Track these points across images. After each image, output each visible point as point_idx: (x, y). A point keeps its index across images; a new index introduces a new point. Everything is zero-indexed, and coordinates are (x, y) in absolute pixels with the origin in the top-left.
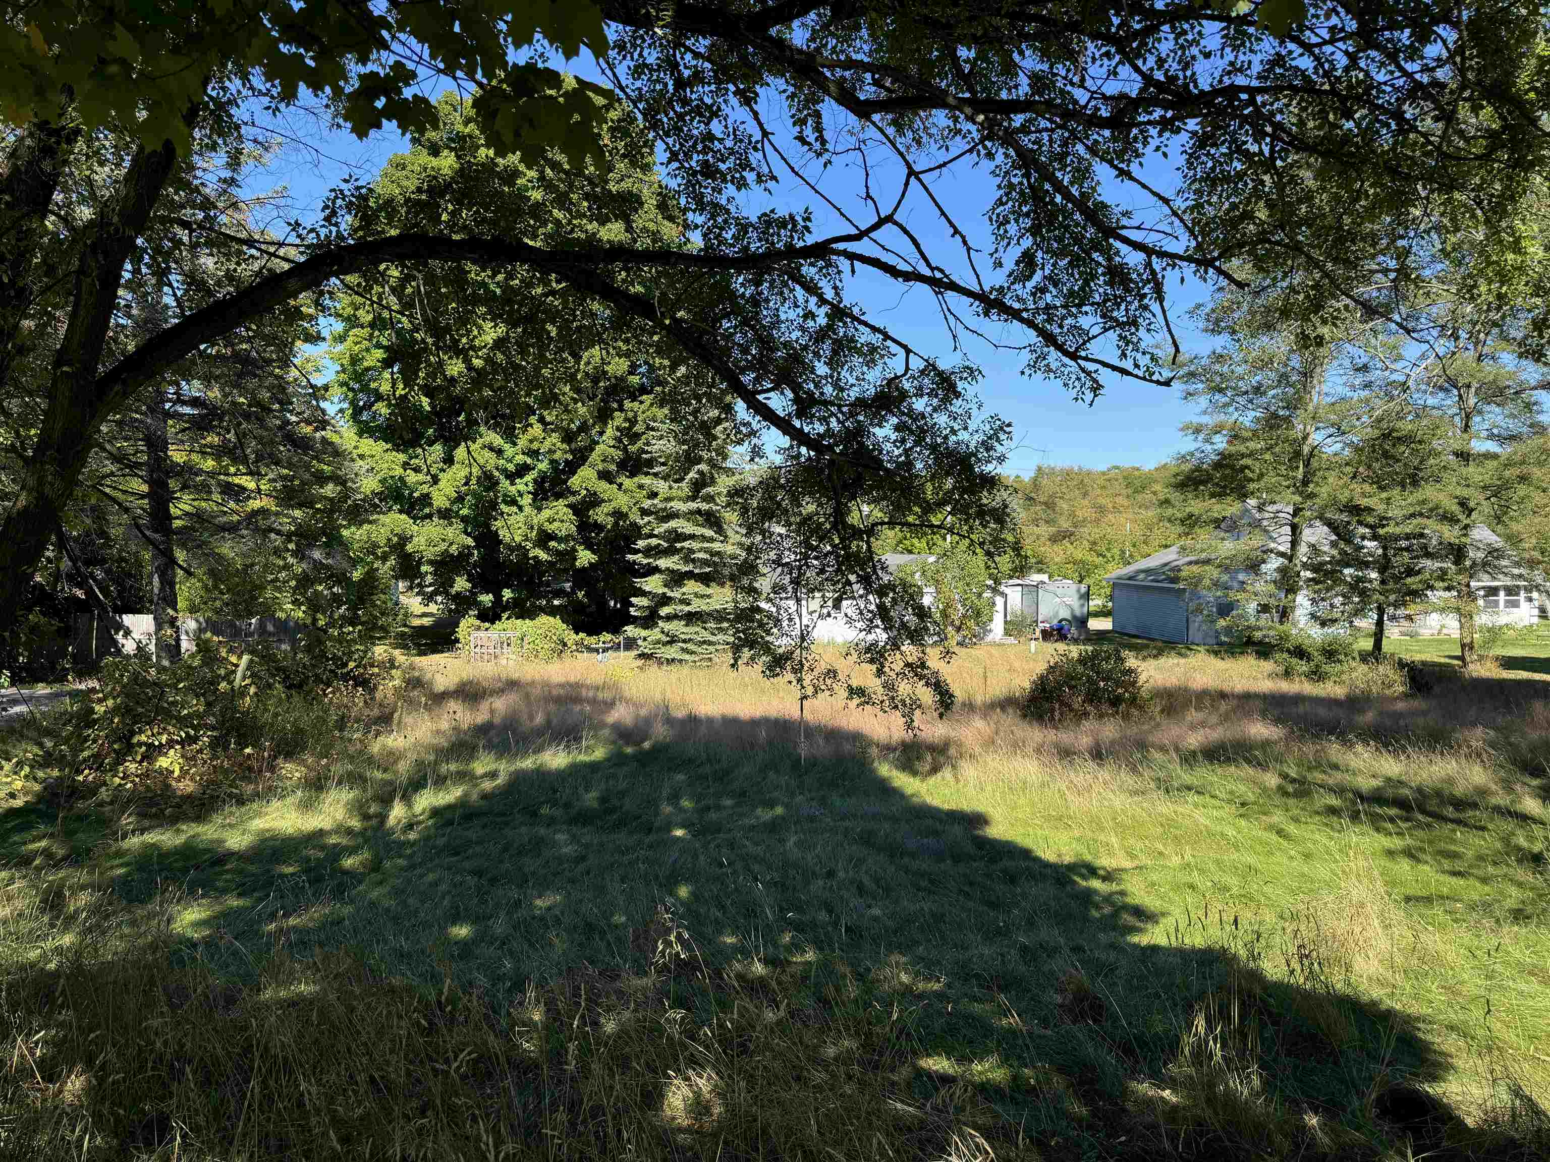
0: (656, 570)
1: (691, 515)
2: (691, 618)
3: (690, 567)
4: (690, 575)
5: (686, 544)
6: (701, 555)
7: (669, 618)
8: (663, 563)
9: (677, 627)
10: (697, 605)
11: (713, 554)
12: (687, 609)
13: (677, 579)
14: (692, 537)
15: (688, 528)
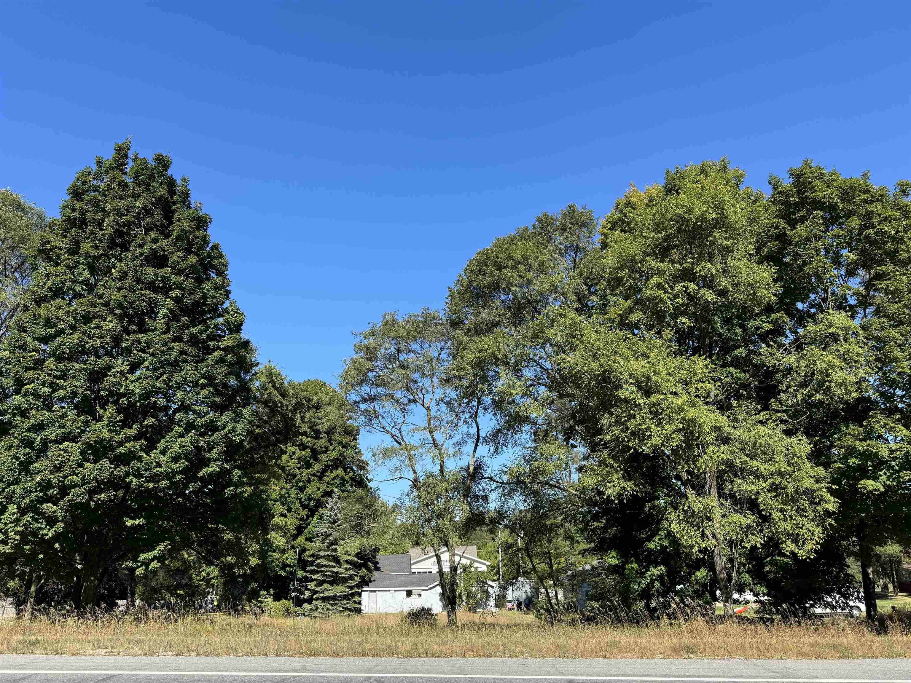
0: (313, 580)
1: (326, 557)
2: (324, 599)
3: (325, 578)
4: (324, 582)
5: (322, 569)
6: (328, 573)
7: (317, 599)
8: (315, 577)
9: (318, 603)
10: (327, 594)
11: (333, 572)
12: (322, 595)
13: (320, 583)
14: (326, 566)
15: (324, 562)
